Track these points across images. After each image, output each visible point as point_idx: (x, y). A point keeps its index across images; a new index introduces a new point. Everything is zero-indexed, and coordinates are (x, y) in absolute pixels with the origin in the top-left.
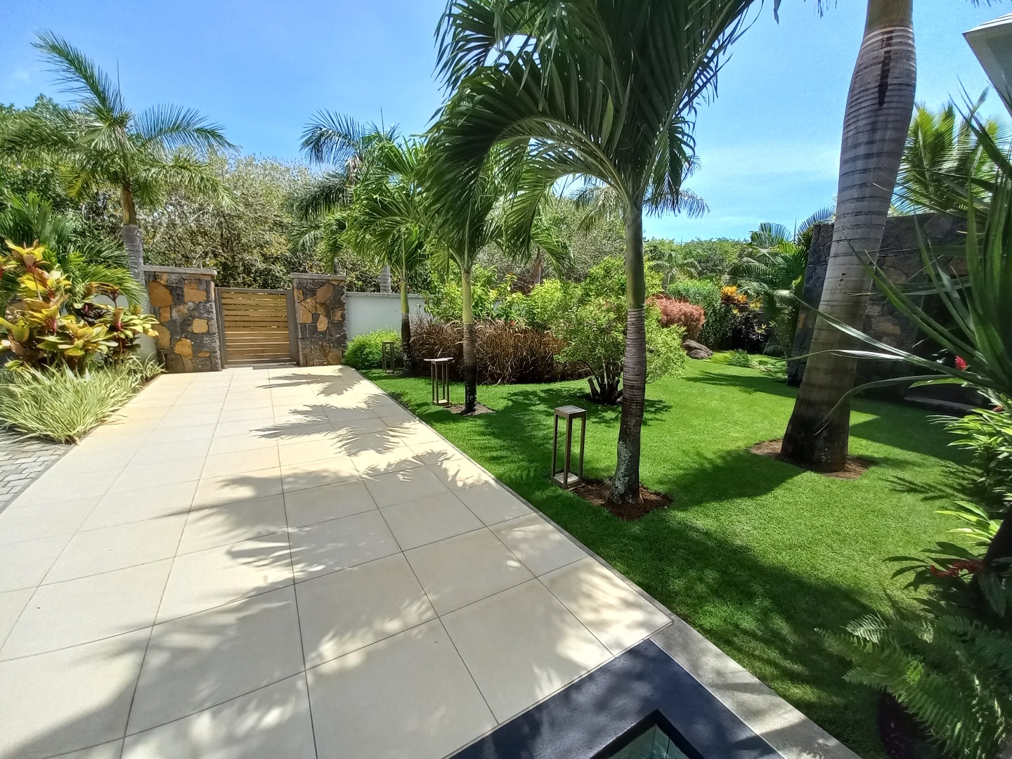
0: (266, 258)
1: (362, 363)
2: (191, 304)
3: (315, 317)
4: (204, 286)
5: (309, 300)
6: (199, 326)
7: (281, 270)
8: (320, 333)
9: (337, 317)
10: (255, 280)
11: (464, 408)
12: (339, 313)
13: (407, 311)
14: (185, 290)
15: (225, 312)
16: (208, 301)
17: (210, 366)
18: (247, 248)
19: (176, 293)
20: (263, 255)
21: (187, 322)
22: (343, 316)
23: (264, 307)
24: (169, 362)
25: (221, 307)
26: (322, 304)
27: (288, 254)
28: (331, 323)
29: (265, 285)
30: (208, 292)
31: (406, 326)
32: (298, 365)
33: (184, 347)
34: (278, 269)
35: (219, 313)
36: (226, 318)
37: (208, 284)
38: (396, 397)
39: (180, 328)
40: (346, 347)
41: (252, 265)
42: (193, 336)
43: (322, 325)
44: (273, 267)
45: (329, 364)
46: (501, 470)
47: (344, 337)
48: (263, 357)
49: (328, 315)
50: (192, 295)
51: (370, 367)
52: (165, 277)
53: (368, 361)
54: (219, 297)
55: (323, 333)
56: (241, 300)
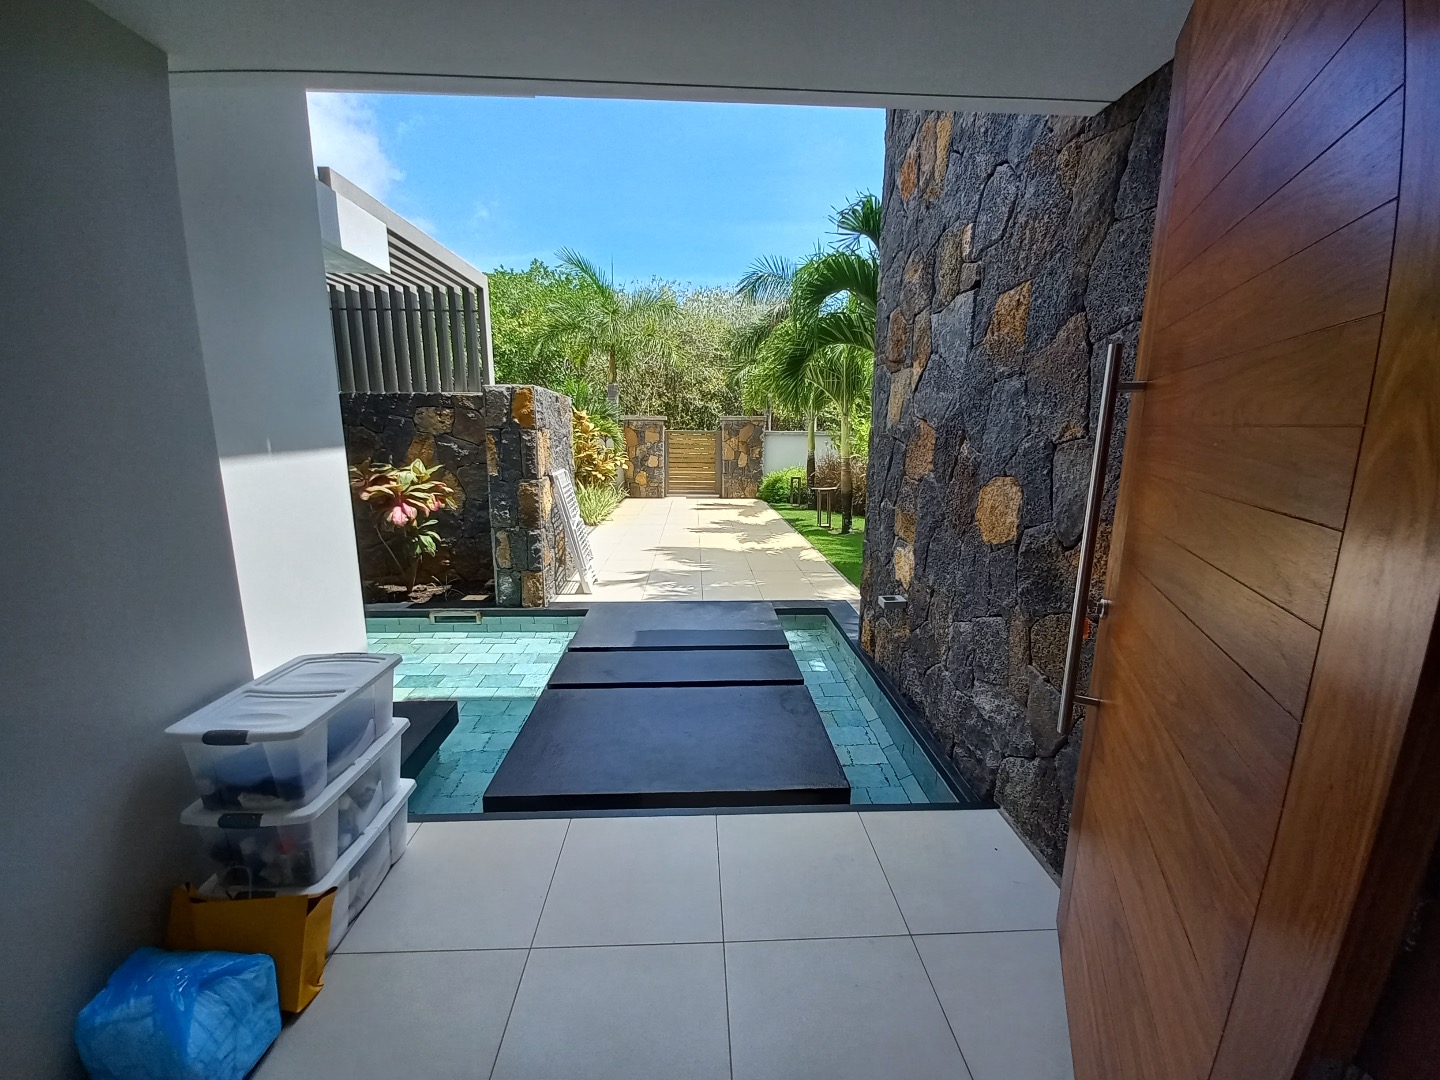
0: (704, 395)
1: (772, 496)
2: (649, 444)
3: (737, 454)
4: (658, 429)
5: (733, 439)
6: (652, 462)
7: (717, 408)
8: (740, 468)
9: (756, 454)
10: (692, 419)
11: (840, 531)
12: (757, 451)
13: (813, 448)
14: (646, 433)
15: (671, 450)
16: (660, 441)
17: (657, 494)
18: (688, 386)
19: (640, 435)
20: (701, 392)
21: (645, 459)
22: (760, 453)
23: (699, 446)
24: (632, 490)
25: (667, 445)
26: (743, 443)
27: (725, 389)
28: (750, 459)
29: (700, 425)
30: (660, 434)
31: (811, 462)
32: (721, 497)
33: (642, 478)
34: (714, 406)
35: (667, 452)
36: (671, 455)
37: (661, 427)
38: (790, 521)
39: (639, 463)
40: (761, 482)
41: (691, 403)
42: (648, 469)
43: (743, 461)
44: (709, 405)
45: (745, 498)
46: (834, 559)
47: (761, 473)
48: (692, 490)
49: (748, 453)
50: (651, 437)
51: (780, 501)
52: (635, 423)
53: (779, 496)
54: (668, 437)
55: (743, 469)
56: (680, 439)
